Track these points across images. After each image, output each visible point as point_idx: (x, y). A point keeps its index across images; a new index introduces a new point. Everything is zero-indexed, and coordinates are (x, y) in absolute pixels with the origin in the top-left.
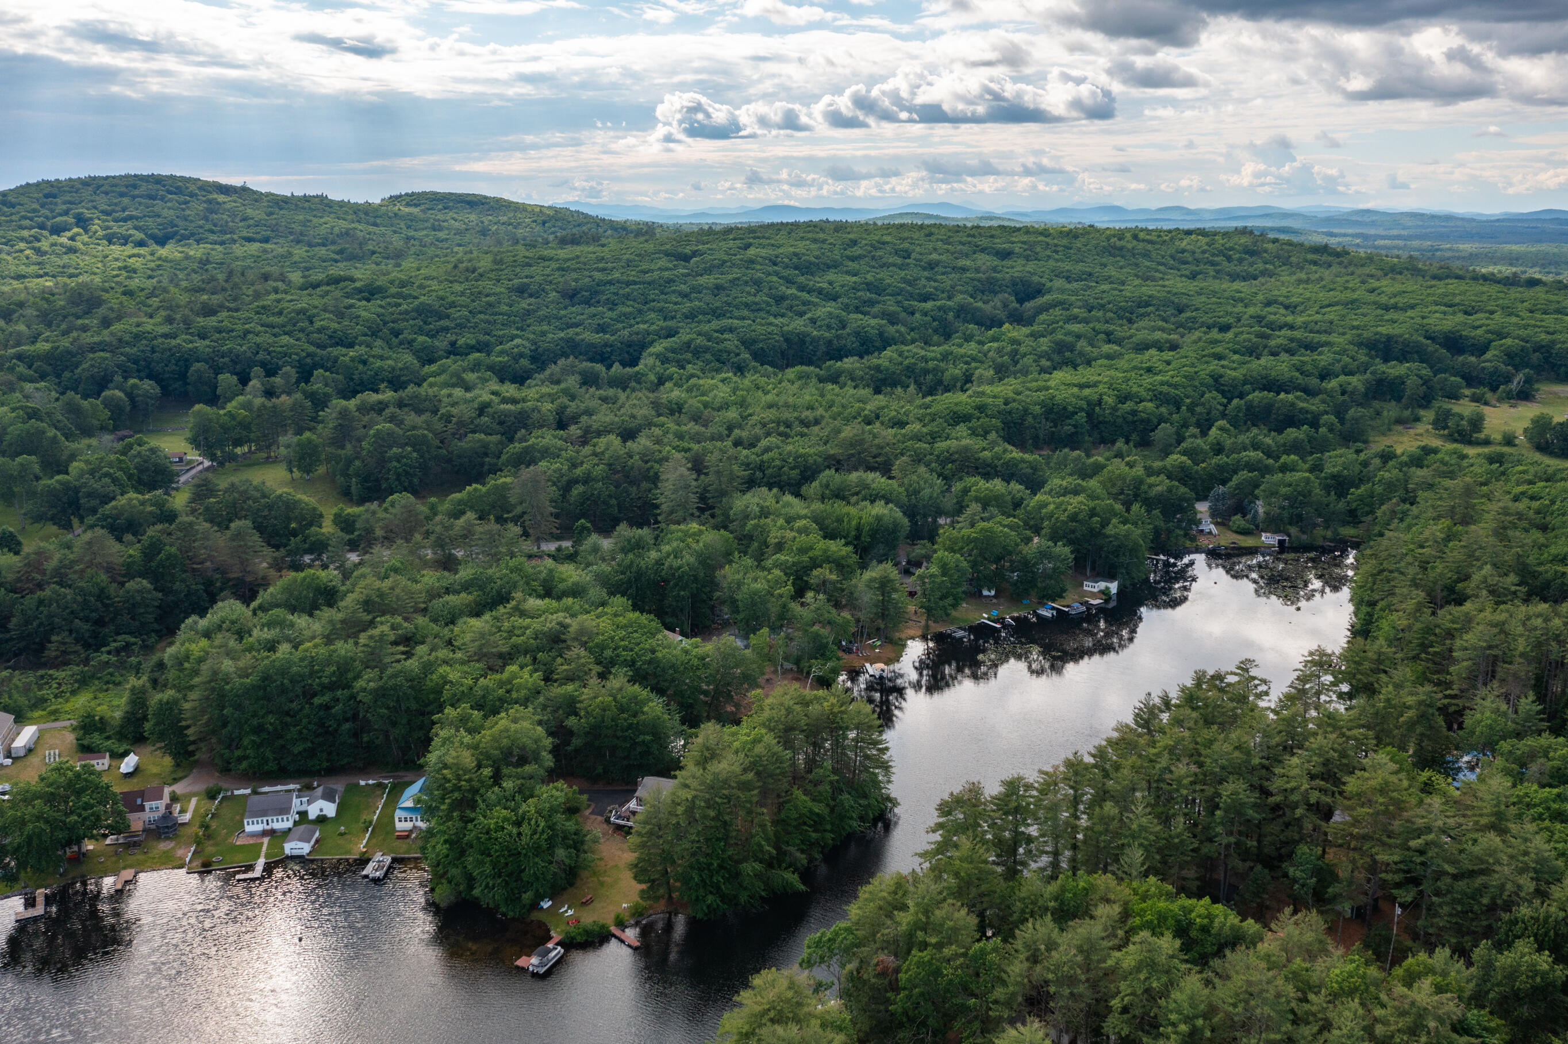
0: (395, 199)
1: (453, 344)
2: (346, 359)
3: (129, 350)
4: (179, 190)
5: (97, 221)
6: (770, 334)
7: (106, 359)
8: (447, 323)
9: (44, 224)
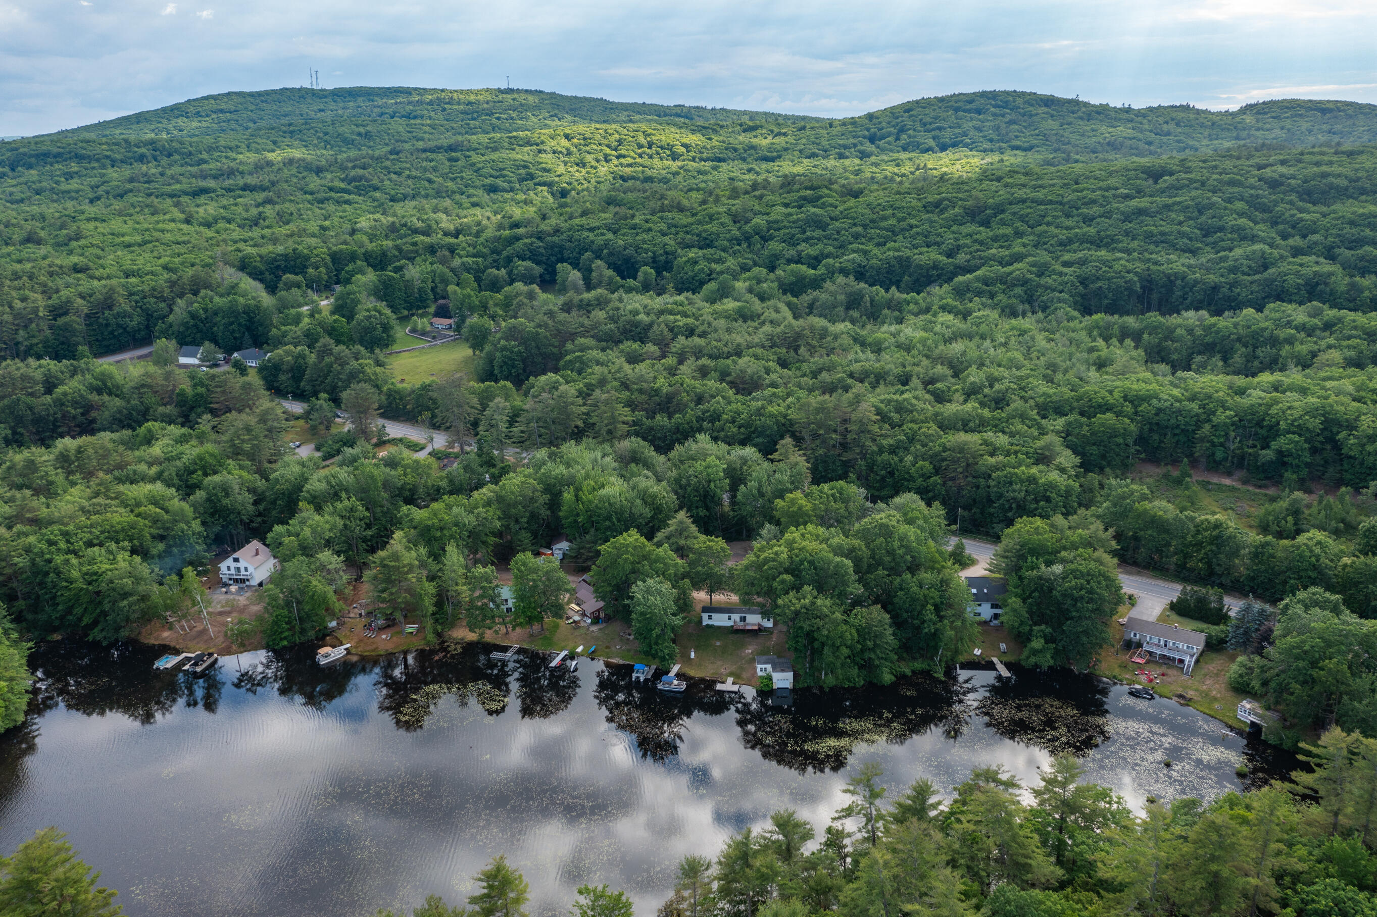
2: (684, 259)
3: (555, 239)
4: (1006, 105)
5: (911, 132)
6: (1128, 272)
7: (525, 244)
8: (818, 233)
9: (875, 134)
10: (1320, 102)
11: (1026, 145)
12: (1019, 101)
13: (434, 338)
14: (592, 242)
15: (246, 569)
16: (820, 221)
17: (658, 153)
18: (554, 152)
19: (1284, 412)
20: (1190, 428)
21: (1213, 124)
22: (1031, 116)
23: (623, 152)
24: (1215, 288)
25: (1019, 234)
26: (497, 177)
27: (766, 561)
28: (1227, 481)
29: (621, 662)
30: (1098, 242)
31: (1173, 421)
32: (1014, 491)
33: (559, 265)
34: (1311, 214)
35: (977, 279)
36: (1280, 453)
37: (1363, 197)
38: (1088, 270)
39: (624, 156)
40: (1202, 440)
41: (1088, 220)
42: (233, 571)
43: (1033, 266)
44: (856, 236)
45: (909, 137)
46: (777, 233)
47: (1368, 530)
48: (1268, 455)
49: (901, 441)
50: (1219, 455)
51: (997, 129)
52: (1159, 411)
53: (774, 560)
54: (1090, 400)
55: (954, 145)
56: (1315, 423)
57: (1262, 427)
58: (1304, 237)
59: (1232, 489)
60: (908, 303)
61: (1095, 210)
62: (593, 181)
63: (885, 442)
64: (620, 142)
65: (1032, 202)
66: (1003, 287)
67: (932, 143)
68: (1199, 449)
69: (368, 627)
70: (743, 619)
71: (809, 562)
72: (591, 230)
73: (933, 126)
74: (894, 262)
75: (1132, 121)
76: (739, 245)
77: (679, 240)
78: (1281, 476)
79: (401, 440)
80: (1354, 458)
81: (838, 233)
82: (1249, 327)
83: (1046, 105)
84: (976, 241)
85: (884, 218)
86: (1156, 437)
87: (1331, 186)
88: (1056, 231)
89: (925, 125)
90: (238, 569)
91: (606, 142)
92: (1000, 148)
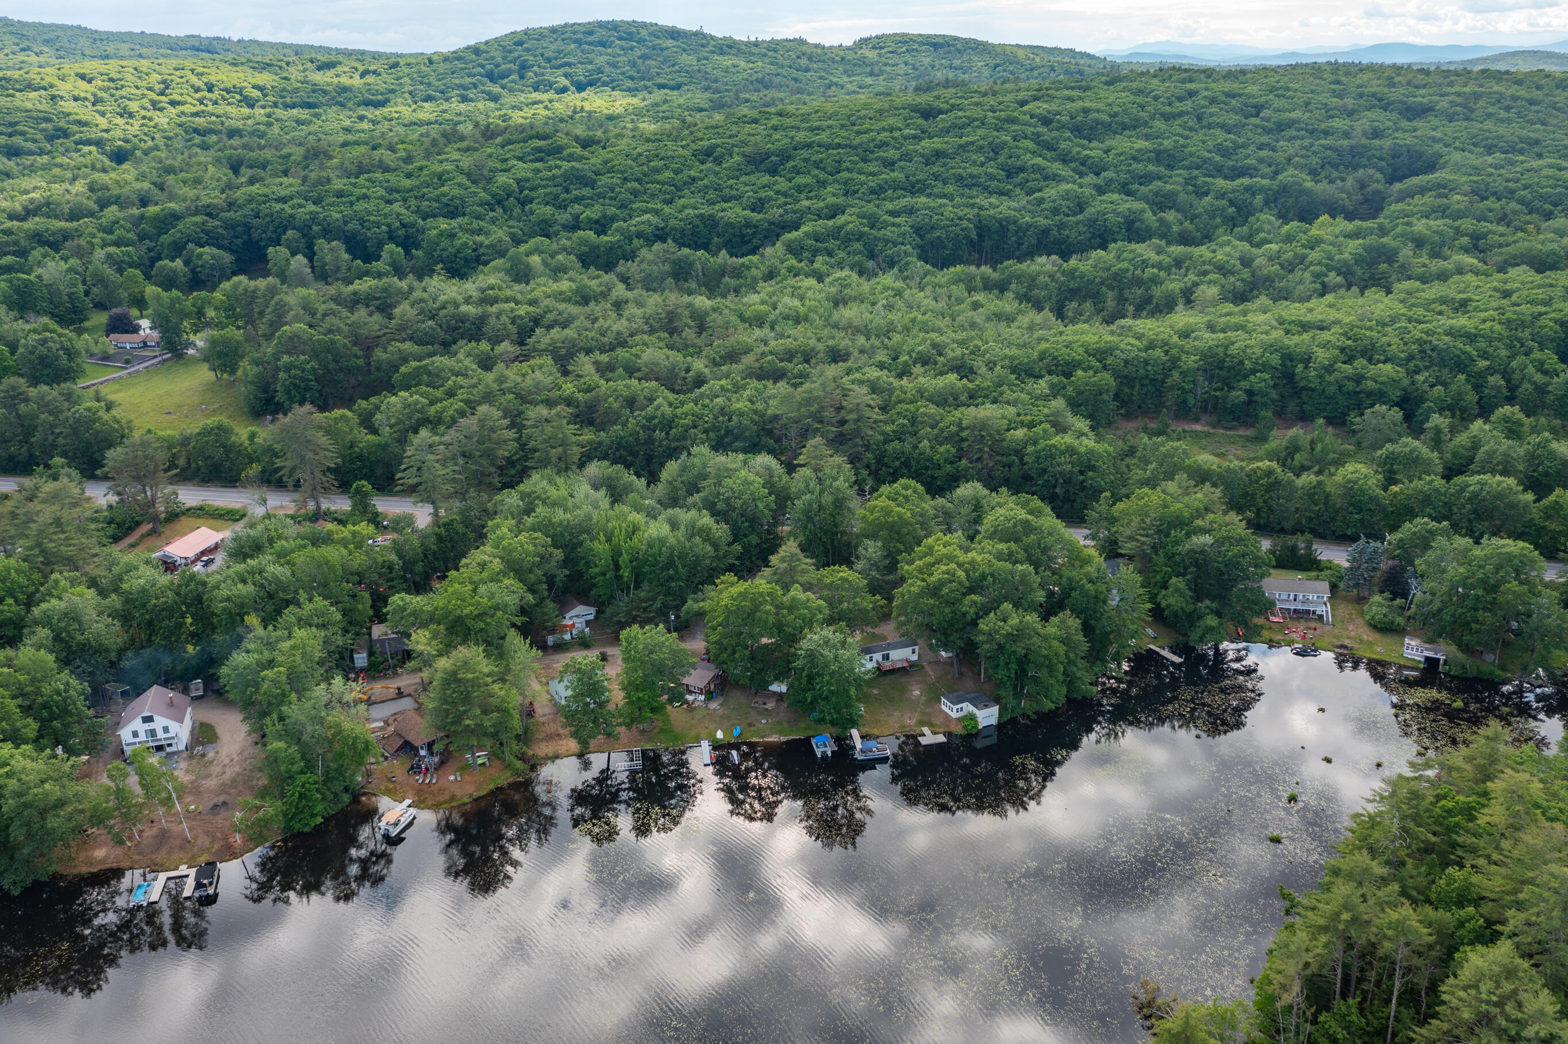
0: (864, 42)
1: (576, 217)
2: (435, 232)
3: (231, 214)
4: (630, 36)
5: (536, 68)
6: (960, 219)
7: (195, 224)
8: (586, 192)
9: (492, 71)
10: (929, 36)
11: (672, 83)
12: (644, 33)
13: (127, 362)
14: (291, 216)
15: (166, 730)
16: (583, 177)
17: (224, 99)
18: (76, 99)
19: (1244, 352)
20: (1160, 377)
21: (843, 59)
22: (662, 49)
23: (176, 97)
24: (1046, 232)
25: (822, 184)
26: (10, 135)
27: (941, 584)
28: (1198, 427)
29: (783, 739)
30: (913, 188)
31: (1142, 371)
32: (1059, 464)
33: (271, 250)
34: (1094, 151)
35: (807, 235)
36: (1250, 393)
37: (1127, 132)
38: (918, 219)
39: (179, 103)
40: (1172, 388)
41: (890, 164)
42: (142, 737)
43: (863, 217)
44: (635, 193)
45: (536, 75)
46: (533, 194)
47: (1388, 457)
48: (1238, 395)
49: (904, 425)
50: (1191, 401)
51: (634, 65)
52: (1127, 362)
53: (951, 582)
54: (1055, 358)
55: (591, 84)
56: (1275, 359)
57: (1221, 369)
58: (1097, 174)
59: (1208, 435)
60: (748, 268)
61: (892, 154)
62: (157, 136)
63: (889, 428)
64: (166, 84)
65: (819, 146)
66: (838, 243)
67: (565, 82)
68: (1171, 398)
69: (415, 769)
70: (886, 657)
71: (992, 576)
72: (279, 200)
73: (560, 62)
74: (697, 222)
75: (765, 55)
76: (493, 210)
77: (413, 208)
78: (1256, 416)
79: (201, 508)
80: (1313, 390)
81: (612, 190)
82: (1108, 269)
83: (673, 38)
84: (778, 192)
85: (657, 171)
86: (1127, 390)
87: (1097, 122)
88: (863, 177)
89: (549, 60)
90: (153, 733)
91: (144, 84)
92: (646, 87)
